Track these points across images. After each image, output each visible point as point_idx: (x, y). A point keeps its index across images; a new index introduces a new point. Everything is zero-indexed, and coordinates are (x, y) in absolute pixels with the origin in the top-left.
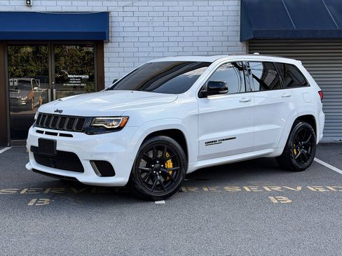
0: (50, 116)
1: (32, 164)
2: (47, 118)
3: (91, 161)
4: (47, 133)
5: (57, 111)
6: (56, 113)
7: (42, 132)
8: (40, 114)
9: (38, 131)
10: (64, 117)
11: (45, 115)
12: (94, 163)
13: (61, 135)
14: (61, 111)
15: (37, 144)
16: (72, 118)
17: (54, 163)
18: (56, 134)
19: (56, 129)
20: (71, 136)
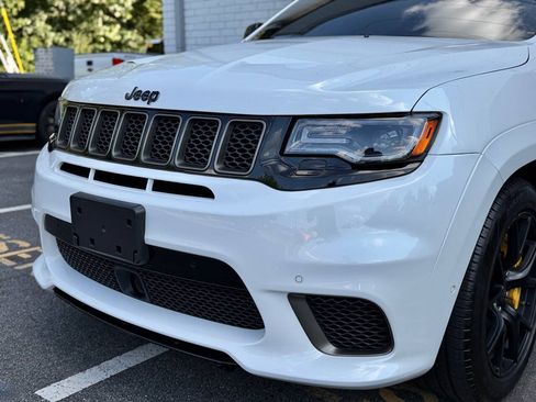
0: (109, 113)
1: (52, 271)
2: (96, 119)
3: (293, 298)
4: (102, 176)
5: (137, 95)
6: (132, 103)
7: (82, 172)
8: (71, 108)
9: (66, 167)
10: (168, 119)
11: (88, 110)
12: (305, 306)
13: (160, 186)
14: (151, 96)
15: (65, 215)
16: (203, 124)
17: (133, 278)
18: (139, 183)
19: (137, 163)
20: (204, 192)
